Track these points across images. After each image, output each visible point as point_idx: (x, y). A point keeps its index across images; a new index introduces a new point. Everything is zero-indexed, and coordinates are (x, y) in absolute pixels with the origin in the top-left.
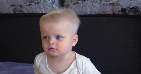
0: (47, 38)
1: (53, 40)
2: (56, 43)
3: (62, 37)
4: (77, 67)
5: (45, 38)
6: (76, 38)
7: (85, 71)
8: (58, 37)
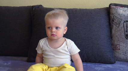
0: (50, 28)
1: (54, 30)
2: (56, 31)
3: (59, 28)
4: (67, 45)
5: (49, 28)
6: (66, 29)
7: (71, 48)
8: (57, 28)
